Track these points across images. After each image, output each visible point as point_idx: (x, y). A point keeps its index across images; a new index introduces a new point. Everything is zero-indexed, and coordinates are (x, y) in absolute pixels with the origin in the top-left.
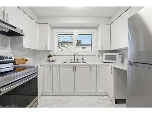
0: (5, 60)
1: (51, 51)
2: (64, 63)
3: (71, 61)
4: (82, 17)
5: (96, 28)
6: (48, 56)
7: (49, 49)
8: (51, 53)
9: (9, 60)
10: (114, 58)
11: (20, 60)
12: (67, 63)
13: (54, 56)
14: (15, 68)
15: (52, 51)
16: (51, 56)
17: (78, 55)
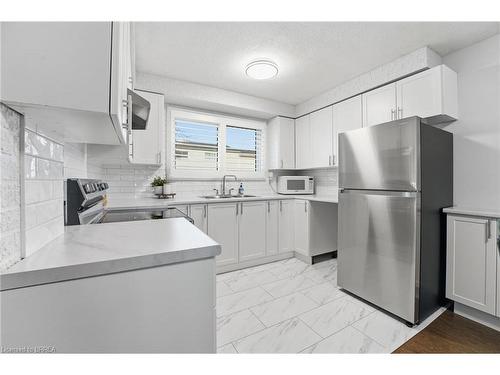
1: (159, 167)
4: (241, 93)
5: (267, 120)
10: (301, 185)
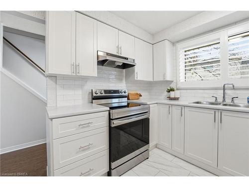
0: (121, 94)
1: (173, 81)
2: (198, 103)
3: (213, 100)
6: (168, 90)
7: (168, 78)
8: (173, 86)
9: (123, 94)
11: (133, 95)
12: (203, 103)
13: (177, 89)
14: (128, 104)
15: (175, 81)
16: (172, 90)
17: (234, 88)
